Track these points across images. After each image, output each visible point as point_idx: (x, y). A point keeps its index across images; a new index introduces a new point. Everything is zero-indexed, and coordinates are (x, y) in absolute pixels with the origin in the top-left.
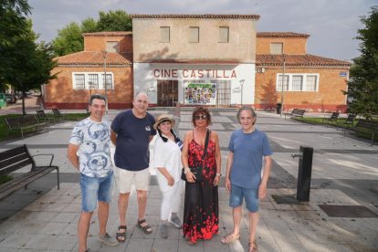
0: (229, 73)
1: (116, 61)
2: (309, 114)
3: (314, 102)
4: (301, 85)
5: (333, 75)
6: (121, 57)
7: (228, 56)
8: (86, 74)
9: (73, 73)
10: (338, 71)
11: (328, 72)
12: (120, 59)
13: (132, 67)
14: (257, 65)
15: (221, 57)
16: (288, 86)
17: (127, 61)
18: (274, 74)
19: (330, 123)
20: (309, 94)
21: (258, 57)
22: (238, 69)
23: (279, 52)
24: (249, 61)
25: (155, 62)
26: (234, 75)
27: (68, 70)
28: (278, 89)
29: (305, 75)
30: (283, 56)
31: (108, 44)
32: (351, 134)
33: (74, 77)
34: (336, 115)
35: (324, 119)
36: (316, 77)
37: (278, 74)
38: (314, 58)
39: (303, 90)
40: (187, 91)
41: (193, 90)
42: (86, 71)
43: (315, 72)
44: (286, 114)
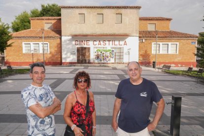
0: (122, 43)
1: (50, 35)
2: (173, 68)
3: (176, 60)
4: (168, 50)
5: (187, 44)
6: (54, 33)
7: (121, 32)
8: (31, 43)
9: (23, 43)
10: (190, 41)
11: (184, 41)
12: (53, 34)
13: (61, 39)
14: (140, 37)
15: (117, 33)
16: (159, 50)
17: (58, 35)
18: (150, 44)
19: (187, 74)
20: (173, 55)
21: (140, 33)
22: (128, 40)
23: (153, 29)
24: (135, 35)
25: (75, 37)
26: (125, 44)
27: (20, 41)
28: (153, 52)
29: (170, 43)
30: (156, 32)
31: (46, 24)
32: (201, 82)
33: (24, 46)
34: (190, 69)
35: (184, 71)
36: (177, 44)
37: (153, 43)
38: (175, 33)
39: (169, 53)
40: (96, 54)
41: (100, 53)
42: (31, 41)
43: (175, 42)
44: (159, 68)
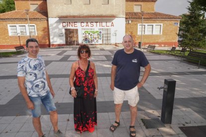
0: (109, 24)
1: (37, 17)
2: (158, 48)
3: (160, 41)
4: (152, 31)
5: (171, 25)
6: (40, 14)
7: (108, 13)
8: (17, 25)
9: (8, 25)
10: (173, 22)
11: (168, 22)
12: (39, 16)
13: (48, 20)
14: (126, 18)
15: (104, 14)
16: (144, 31)
17: (45, 17)
18: (136, 25)
19: (171, 53)
20: (157, 36)
21: (127, 14)
22: (115, 21)
23: (139, 11)
24: (122, 16)
25: (63, 19)
26: (112, 25)
27: (4, 23)
28: (139, 33)
29: (154, 24)
30: (142, 13)
31: (31, 6)
32: (184, 60)
33: (9, 28)
34: (174, 49)
35: (167, 51)
36: (161, 25)
37: (139, 24)
38: (160, 14)
39: (154, 33)
40: (84, 35)
41: (87, 34)
42: (17, 24)
43: (160, 23)
44: (144, 49)
